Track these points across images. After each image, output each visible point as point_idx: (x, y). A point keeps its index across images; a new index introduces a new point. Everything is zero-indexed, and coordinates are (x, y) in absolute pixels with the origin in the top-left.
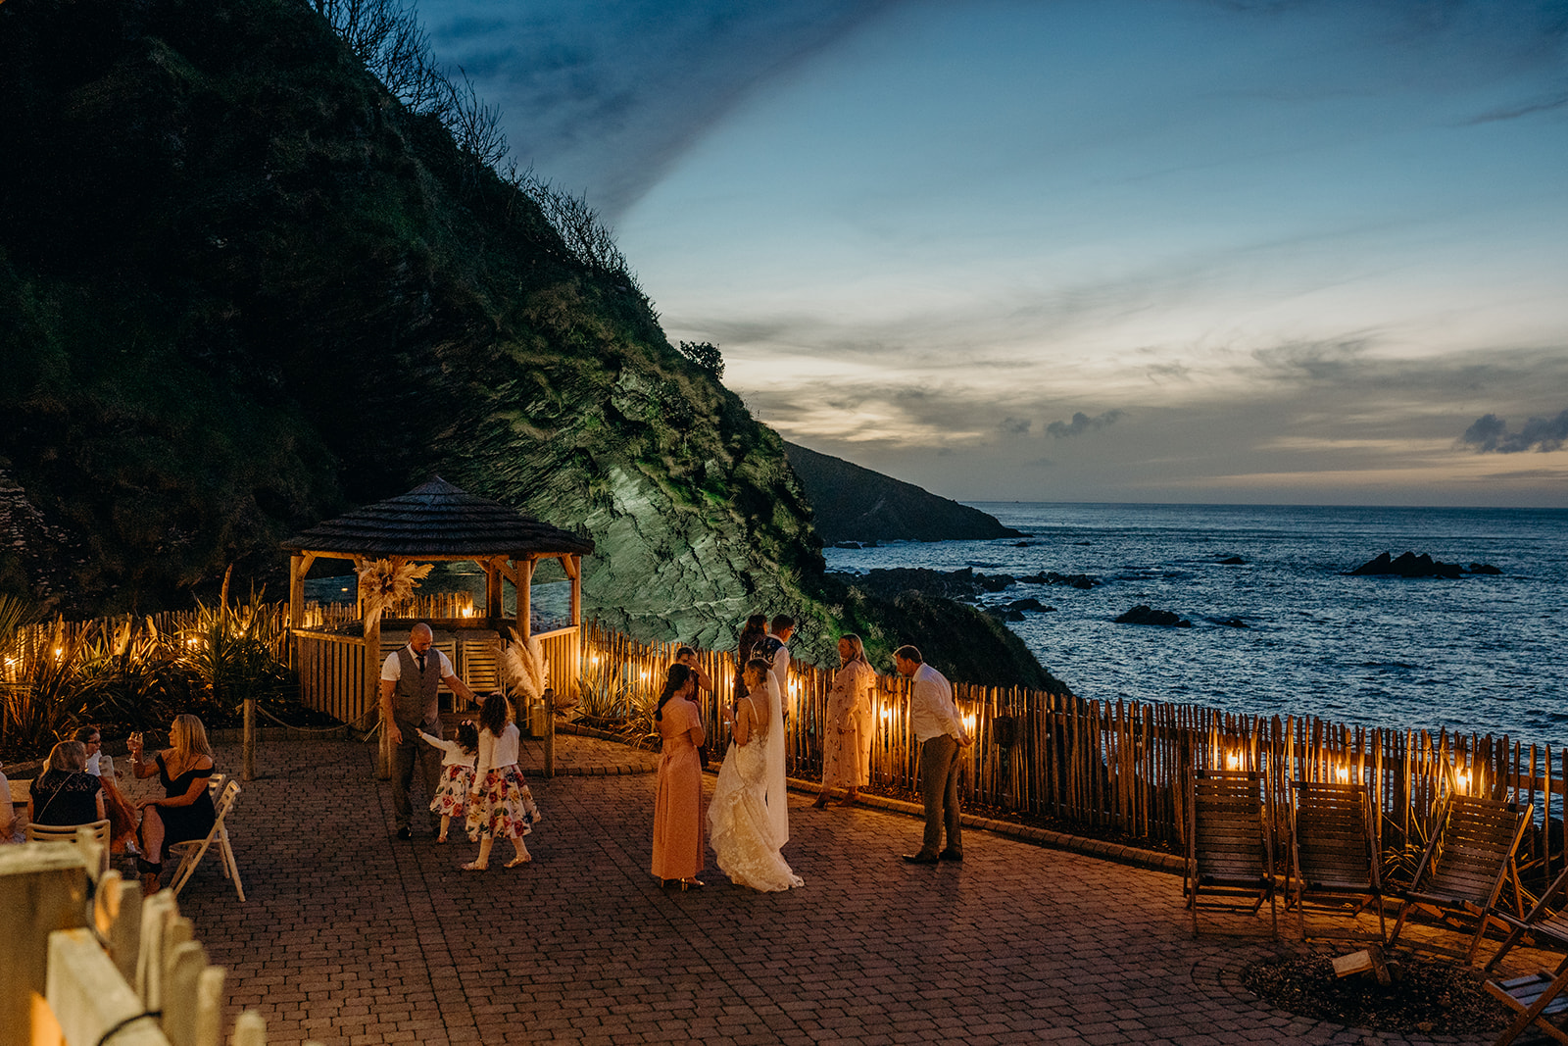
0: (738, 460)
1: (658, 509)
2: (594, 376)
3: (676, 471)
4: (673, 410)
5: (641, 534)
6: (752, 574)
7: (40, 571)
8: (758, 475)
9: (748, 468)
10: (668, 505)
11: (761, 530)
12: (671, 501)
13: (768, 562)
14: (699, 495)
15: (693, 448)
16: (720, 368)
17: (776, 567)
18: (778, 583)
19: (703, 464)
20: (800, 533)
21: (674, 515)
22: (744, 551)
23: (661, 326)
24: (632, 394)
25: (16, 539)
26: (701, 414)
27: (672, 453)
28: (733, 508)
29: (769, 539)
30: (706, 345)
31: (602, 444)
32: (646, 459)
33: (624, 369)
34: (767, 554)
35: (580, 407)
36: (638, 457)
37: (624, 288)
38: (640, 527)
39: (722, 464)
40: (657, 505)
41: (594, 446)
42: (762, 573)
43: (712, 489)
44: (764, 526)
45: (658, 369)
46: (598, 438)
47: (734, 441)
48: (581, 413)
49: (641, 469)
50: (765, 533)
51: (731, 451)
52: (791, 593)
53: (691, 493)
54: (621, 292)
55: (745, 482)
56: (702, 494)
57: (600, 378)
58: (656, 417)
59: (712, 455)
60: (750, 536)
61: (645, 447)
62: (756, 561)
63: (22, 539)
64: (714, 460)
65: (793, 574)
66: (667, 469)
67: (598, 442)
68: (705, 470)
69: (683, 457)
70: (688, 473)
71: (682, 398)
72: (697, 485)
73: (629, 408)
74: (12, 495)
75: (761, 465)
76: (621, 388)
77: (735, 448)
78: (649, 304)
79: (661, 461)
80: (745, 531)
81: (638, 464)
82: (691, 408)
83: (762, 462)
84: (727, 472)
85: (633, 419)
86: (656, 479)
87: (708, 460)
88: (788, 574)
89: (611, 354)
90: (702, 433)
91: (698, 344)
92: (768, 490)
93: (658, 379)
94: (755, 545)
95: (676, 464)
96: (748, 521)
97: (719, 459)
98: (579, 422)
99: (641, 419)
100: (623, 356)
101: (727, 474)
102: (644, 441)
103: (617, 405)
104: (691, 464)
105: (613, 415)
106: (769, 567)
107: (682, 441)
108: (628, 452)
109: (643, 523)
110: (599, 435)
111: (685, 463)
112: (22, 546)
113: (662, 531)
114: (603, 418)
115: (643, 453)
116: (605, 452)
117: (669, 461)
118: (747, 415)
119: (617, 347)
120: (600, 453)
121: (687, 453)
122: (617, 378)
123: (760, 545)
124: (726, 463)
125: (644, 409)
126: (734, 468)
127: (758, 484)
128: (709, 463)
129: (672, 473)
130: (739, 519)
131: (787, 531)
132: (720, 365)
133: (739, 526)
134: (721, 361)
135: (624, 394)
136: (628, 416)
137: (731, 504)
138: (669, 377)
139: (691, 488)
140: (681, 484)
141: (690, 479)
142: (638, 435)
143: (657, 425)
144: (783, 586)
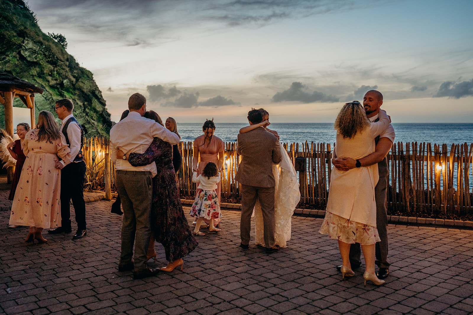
0: (77, 80)
1: (46, 98)
2: (13, 39)
3: (53, 82)
4: (49, 58)
5: (38, 109)
6: (86, 126)
8: (85, 87)
9: (81, 84)
10: (50, 97)
11: (88, 109)
12: (51, 95)
13: (93, 121)
14: (63, 93)
15: (59, 74)
16: (66, 45)
17: (96, 123)
18: (97, 130)
19: (63, 81)
20: (103, 111)
21: (53, 101)
22: (83, 116)
23: (39, 26)
24: (30, 50)
26: (61, 60)
27: (50, 75)
28: (78, 99)
29: (91, 112)
30: (59, 34)
31: (18, 70)
32: (40, 77)
33: (26, 38)
34: (92, 118)
35: (7, 53)
36: (35, 76)
37: (22, 7)
38: (37, 106)
39: (71, 82)
40: (45, 97)
41: (14, 70)
42: (90, 126)
43: (68, 91)
44: (89, 107)
45: (42, 40)
46: (16, 67)
47: (75, 73)
48: (8, 56)
49: (37, 80)
50: (90, 110)
51: (74, 77)
52: (102, 133)
53: (59, 92)
54: (21, 8)
55: (80, 89)
56: (64, 93)
57: (17, 40)
58: (42, 59)
59: (66, 77)
60: (84, 111)
61: (38, 72)
62: (88, 120)
64: (67, 80)
65: (103, 126)
66: (48, 81)
67: (16, 69)
68: (63, 84)
69: (55, 77)
70: (57, 84)
71: (53, 53)
72: (62, 89)
73: (29, 56)
75: (86, 83)
76: (25, 47)
77: (75, 76)
78: (34, 15)
79: (46, 78)
80: (83, 108)
81: (36, 78)
82: (57, 57)
83: (86, 82)
84: (73, 85)
85: (31, 61)
86: (44, 85)
87: (65, 80)
88: (101, 126)
89: (20, 31)
90: (62, 68)
91: (56, 34)
92: (89, 94)
93: (42, 44)
94: (87, 114)
95: (52, 80)
96: (84, 104)
97: (70, 80)
98: (7, 59)
99: (35, 60)
100: (25, 32)
101: (73, 86)
102: (38, 69)
103: (23, 54)
104: (59, 80)
105: (22, 58)
106: (93, 123)
107: (54, 71)
108: (31, 73)
109: (39, 104)
110: (16, 66)
111: (56, 80)
113: (48, 108)
114: (18, 58)
115: (37, 74)
116: (19, 73)
117: (50, 78)
118: (78, 64)
119: (23, 28)
120: (17, 73)
121: (56, 76)
122: (23, 42)
123: (89, 114)
124: (72, 81)
125: (36, 56)
126: (76, 84)
127: (85, 91)
128: (65, 81)
129: (51, 84)
130: (80, 103)
131: (98, 110)
133: (81, 106)
134: (66, 42)
135: (26, 50)
136: (29, 59)
137: (76, 97)
138: (47, 43)
139: (59, 90)
140: (55, 88)
141: (58, 86)
142: (35, 67)
143: (43, 63)
144: (99, 130)
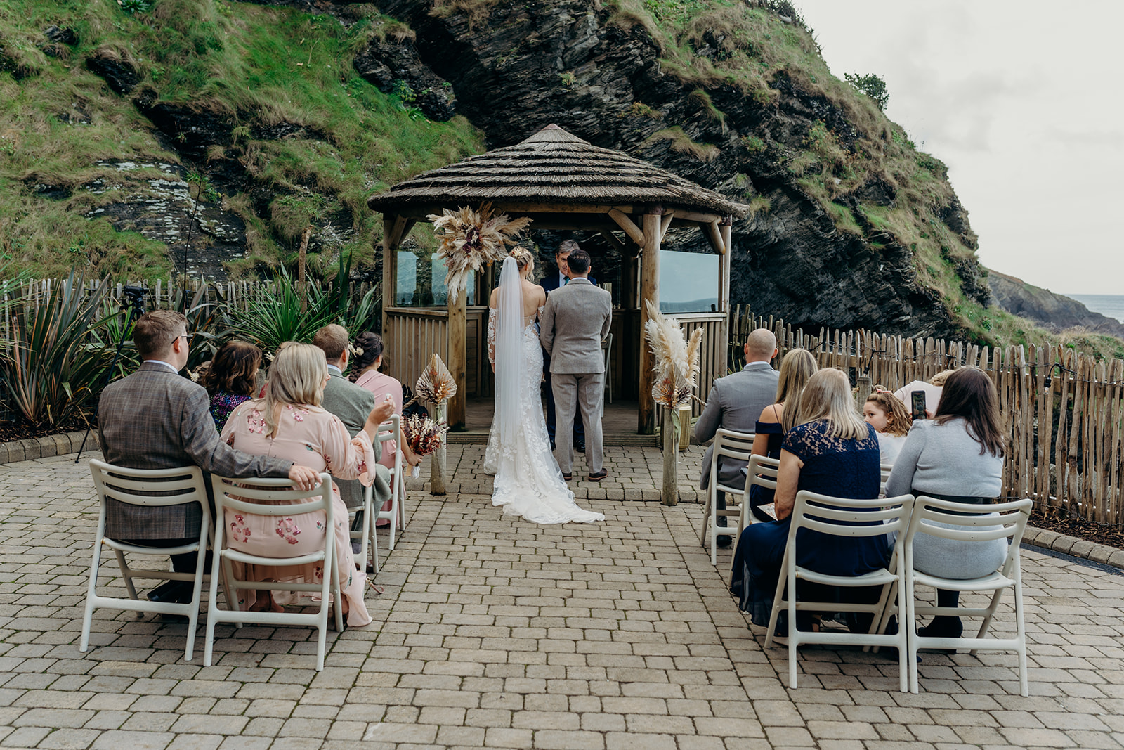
0: (903, 186)
3: (840, 192)
7: (190, 260)
15: (858, 170)
16: (884, 99)
20: (966, 262)
21: (837, 237)
22: (910, 274)
23: (825, 59)
25: (170, 228)
26: (866, 137)
27: (836, 174)
30: (871, 75)
34: (932, 280)
35: (743, 129)
36: (801, 176)
37: (789, 19)
39: (887, 187)
48: (744, 134)
51: (896, 176)
53: (854, 215)
54: (786, 22)
56: (866, 217)
58: (821, 138)
61: (808, 167)
63: (176, 229)
66: (830, 190)
70: (852, 195)
71: (847, 121)
74: (172, 188)
77: (899, 174)
78: (814, 36)
79: (825, 182)
82: (857, 131)
86: (821, 200)
89: (775, 76)
90: (867, 157)
91: (862, 75)
93: (823, 102)
95: (840, 185)
104: (855, 186)
111: (849, 185)
112: (175, 236)
114: (765, 138)
121: (851, 175)
124: (891, 187)
129: (836, 195)
132: (884, 95)
134: (886, 92)
139: (855, 210)
140: (845, 206)
143: (821, 147)
